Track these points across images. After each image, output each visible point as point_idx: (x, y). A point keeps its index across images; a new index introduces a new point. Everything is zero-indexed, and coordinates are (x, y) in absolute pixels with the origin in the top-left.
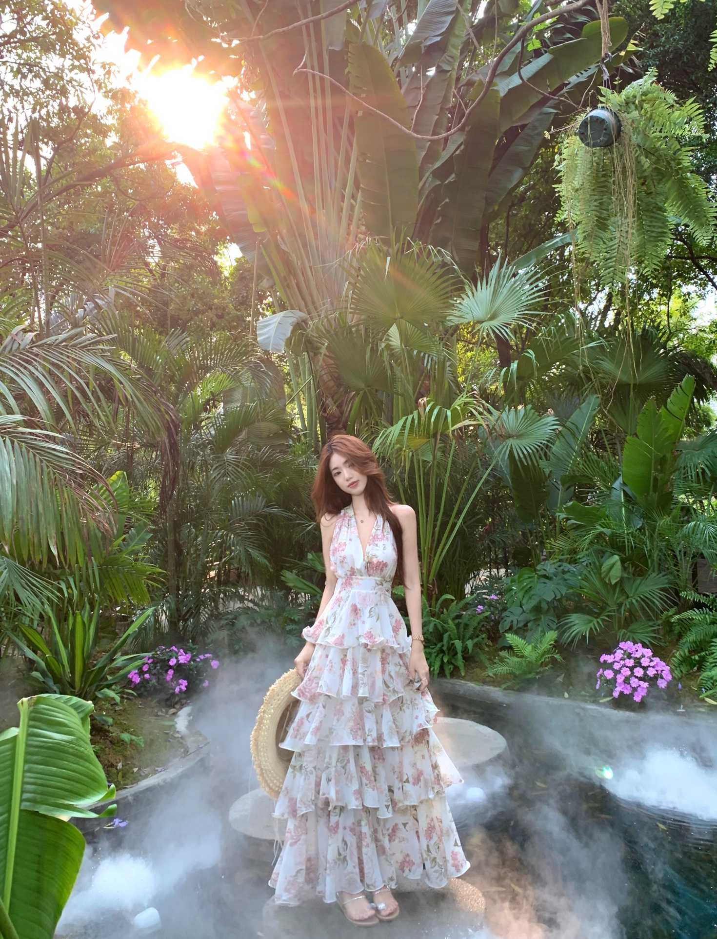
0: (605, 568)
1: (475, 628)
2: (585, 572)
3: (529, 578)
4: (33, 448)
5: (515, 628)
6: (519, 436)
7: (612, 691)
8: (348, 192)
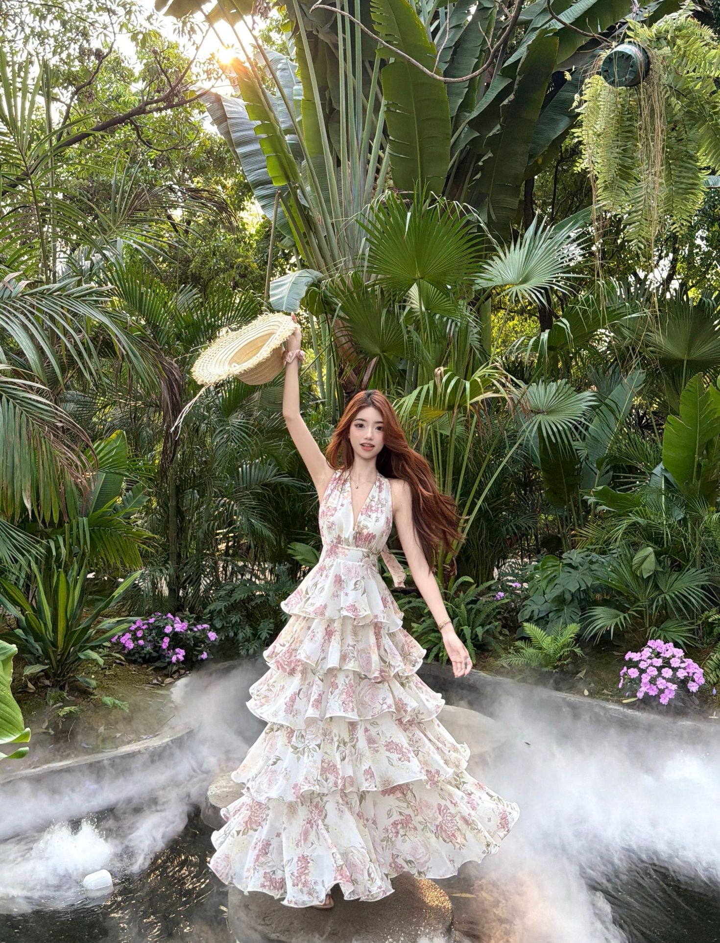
0: (635, 561)
1: (488, 616)
2: (615, 564)
3: (553, 566)
4: (14, 399)
5: (536, 618)
6: (550, 412)
7: (636, 691)
8: (375, 145)
